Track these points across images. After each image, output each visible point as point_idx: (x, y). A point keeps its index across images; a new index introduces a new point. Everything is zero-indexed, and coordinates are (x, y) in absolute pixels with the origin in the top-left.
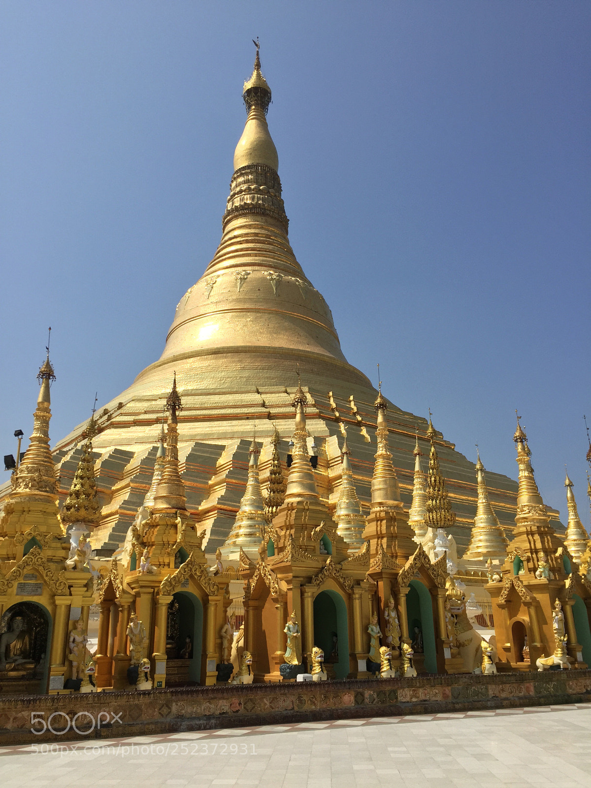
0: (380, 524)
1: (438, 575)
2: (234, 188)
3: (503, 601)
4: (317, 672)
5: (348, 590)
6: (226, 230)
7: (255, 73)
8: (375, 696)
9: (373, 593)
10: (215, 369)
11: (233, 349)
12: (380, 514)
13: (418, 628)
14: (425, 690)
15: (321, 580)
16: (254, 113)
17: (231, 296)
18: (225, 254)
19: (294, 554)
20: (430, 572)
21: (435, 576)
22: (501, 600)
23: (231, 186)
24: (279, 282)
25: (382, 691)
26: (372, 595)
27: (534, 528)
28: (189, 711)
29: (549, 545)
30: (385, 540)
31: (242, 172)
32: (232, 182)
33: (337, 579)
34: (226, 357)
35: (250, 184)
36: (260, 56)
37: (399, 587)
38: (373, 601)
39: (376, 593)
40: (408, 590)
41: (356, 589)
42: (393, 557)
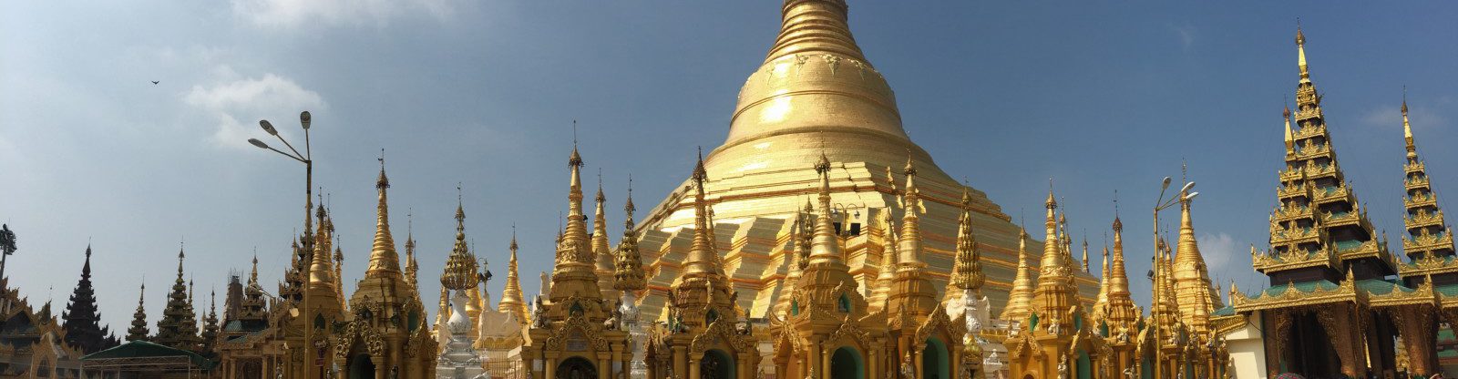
0: (904, 283)
1: (957, 329)
3: (1018, 356)
5: (865, 346)
9: (893, 350)
10: (776, 149)
12: (904, 274)
15: (839, 336)
17: (792, 80)
18: (785, 42)
19: (814, 310)
20: (948, 328)
21: (954, 332)
22: (1016, 354)
24: (837, 65)
26: (891, 352)
27: (1053, 288)
29: (1064, 303)
30: (907, 299)
33: (854, 335)
37: (916, 343)
38: (892, 357)
39: (896, 349)
40: (924, 346)
41: (873, 345)
42: (913, 314)
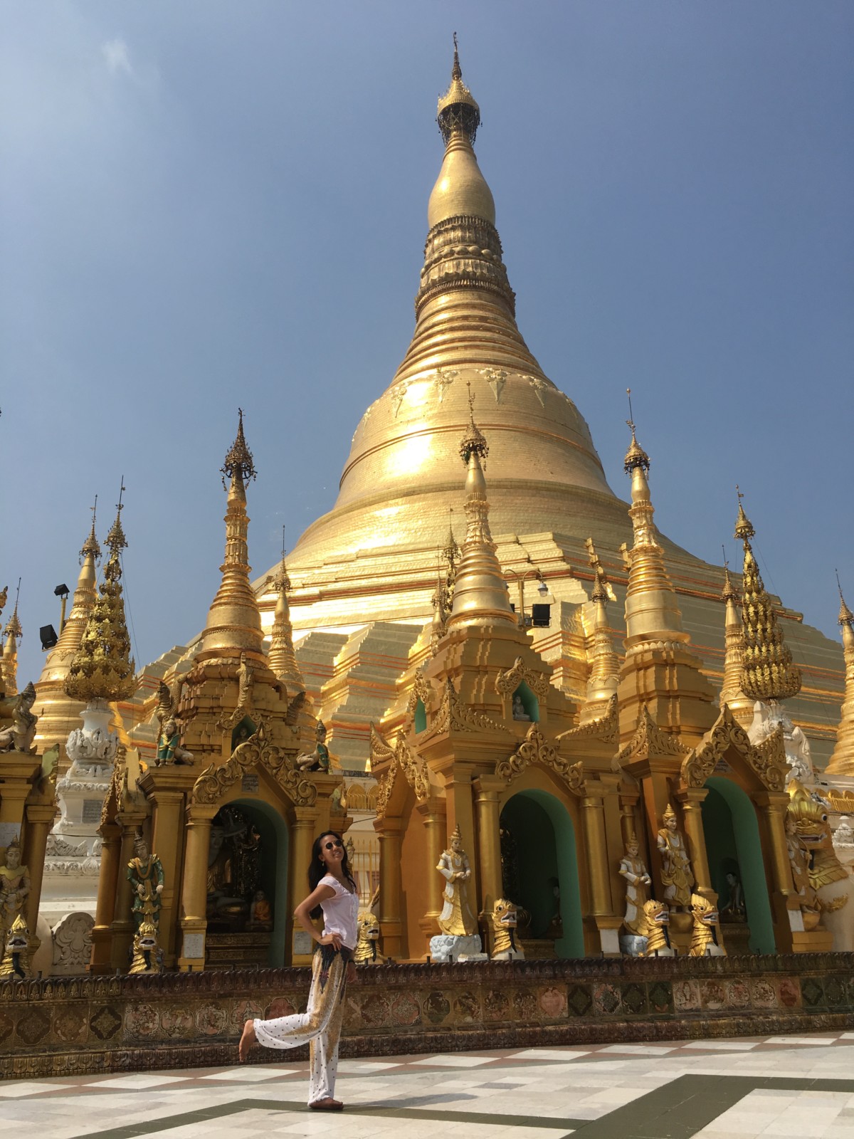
0: (644, 675)
1: (767, 766)
2: (430, 255)
4: (502, 948)
5: (573, 789)
6: (422, 317)
7: (454, 85)
8: (618, 996)
9: (634, 804)
10: (409, 517)
11: (435, 487)
12: (642, 656)
13: (734, 875)
14: (739, 983)
15: (515, 768)
16: (456, 142)
17: (431, 409)
18: (422, 351)
19: (456, 716)
20: (750, 759)
21: (760, 768)
23: (425, 253)
24: (501, 384)
25: (635, 985)
26: (632, 806)
28: (166, 1025)
30: (653, 705)
31: (440, 229)
32: (427, 246)
33: (550, 767)
34: (424, 499)
35: (451, 246)
36: (460, 60)
37: (683, 787)
38: (633, 818)
39: (640, 803)
40: (703, 794)
41: (591, 787)
42: (671, 733)
